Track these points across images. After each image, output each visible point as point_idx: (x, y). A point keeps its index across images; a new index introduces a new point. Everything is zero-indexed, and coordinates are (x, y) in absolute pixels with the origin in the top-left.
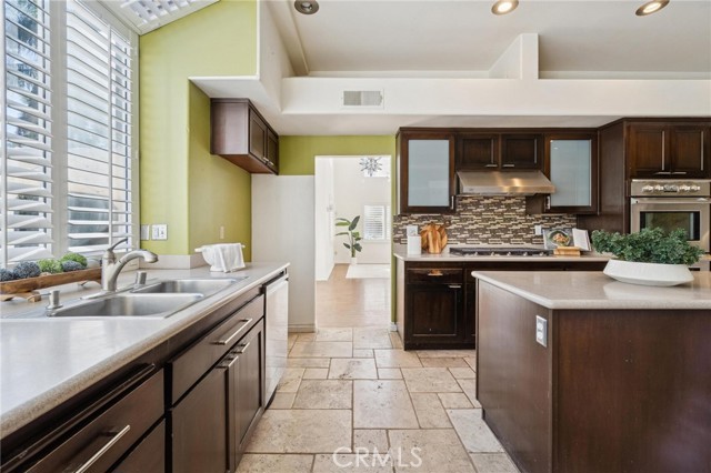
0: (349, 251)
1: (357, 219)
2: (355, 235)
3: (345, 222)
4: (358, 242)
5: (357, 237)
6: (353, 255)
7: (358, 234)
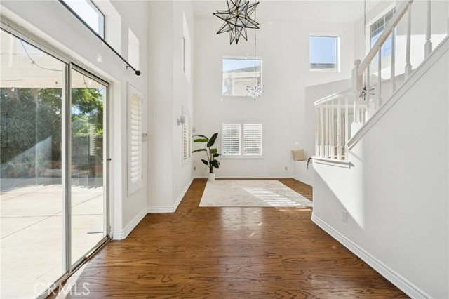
0: (208, 167)
1: (215, 135)
2: (212, 151)
3: (204, 138)
4: (216, 158)
5: (215, 153)
6: (211, 172)
7: (216, 150)
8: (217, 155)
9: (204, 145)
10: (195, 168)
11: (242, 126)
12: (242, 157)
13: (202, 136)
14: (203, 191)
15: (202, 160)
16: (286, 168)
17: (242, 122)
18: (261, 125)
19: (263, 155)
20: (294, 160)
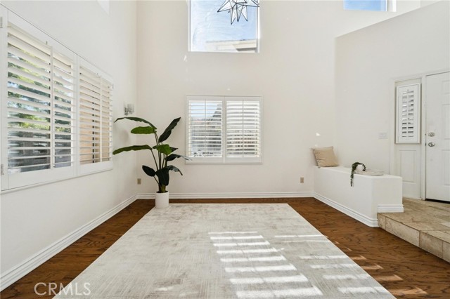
3: (147, 125)
8: (172, 158)
12: (223, 161)
13: (146, 122)
15: (143, 167)
16: (302, 180)
17: (225, 98)
18: (258, 103)
19: (261, 157)
20: (318, 165)
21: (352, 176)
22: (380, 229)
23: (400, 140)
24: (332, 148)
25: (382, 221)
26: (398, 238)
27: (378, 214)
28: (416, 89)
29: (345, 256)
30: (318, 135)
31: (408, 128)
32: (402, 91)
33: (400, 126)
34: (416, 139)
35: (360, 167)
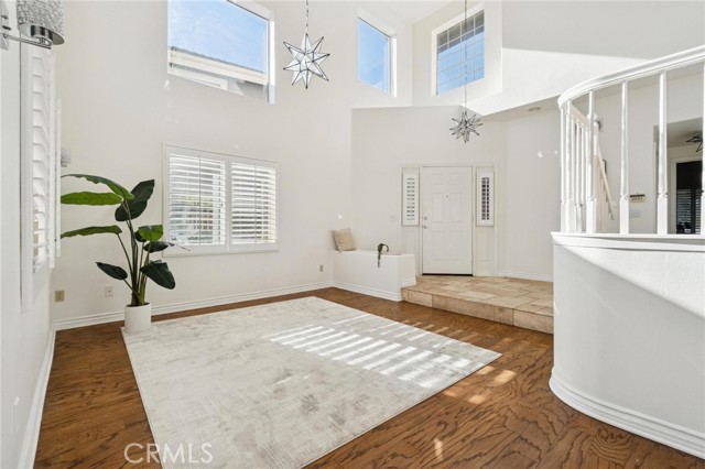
0: (123, 289)
2: (140, 234)
4: (155, 257)
5: (151, 239)
6: (137, 300)
7: (158, 230)
8: (159, 246)
9: (105, 214)
10: (59, 296)
11: (229, 169)
12: (228, 250)
13: (105, 181)
14: (131, 388)
15: (100, 265)
18: (272, 171)
19: (278, 242)
20: (337, 249)
21: (379, 257)
22: (404, 302)
23: (406, 222)
24: (349, 229)
25: (405, 295)
26: (417, 305)
27: (402, 289)
28: (416, 177)
29: (397, 323)
30: (340, 217)
31: (411, 211)
32: (406, 176)
33: (405, 209)
34: (416, 222)
35: (384, 248)
